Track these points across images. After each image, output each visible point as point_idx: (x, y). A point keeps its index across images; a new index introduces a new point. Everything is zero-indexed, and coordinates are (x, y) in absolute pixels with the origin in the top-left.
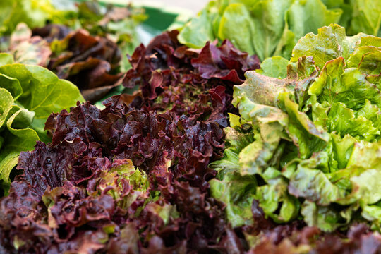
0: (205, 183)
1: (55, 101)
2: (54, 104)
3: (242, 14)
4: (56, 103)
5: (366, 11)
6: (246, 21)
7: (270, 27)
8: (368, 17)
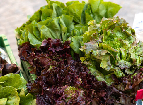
0: (94, 79)
1: (15, 83)
2: (15, 84)
3: (46, 28)
4: (16, 83)
5: (76, 13)
6: (48, 30)
7: (57, 29)
8: (77, 14)
